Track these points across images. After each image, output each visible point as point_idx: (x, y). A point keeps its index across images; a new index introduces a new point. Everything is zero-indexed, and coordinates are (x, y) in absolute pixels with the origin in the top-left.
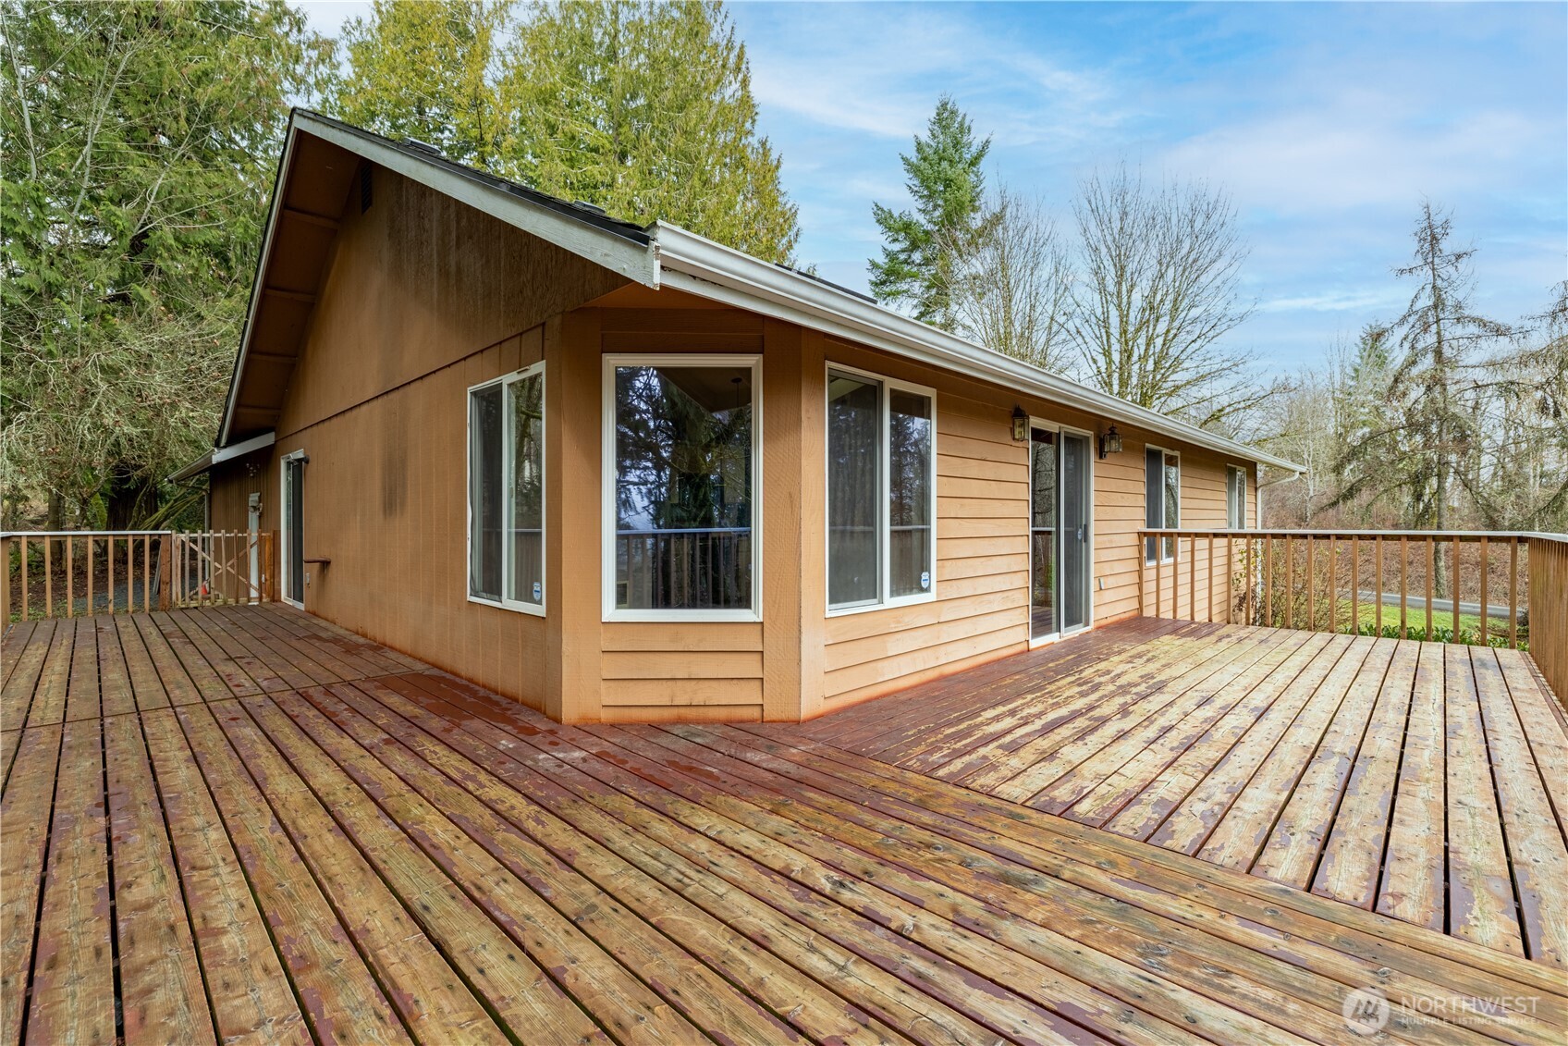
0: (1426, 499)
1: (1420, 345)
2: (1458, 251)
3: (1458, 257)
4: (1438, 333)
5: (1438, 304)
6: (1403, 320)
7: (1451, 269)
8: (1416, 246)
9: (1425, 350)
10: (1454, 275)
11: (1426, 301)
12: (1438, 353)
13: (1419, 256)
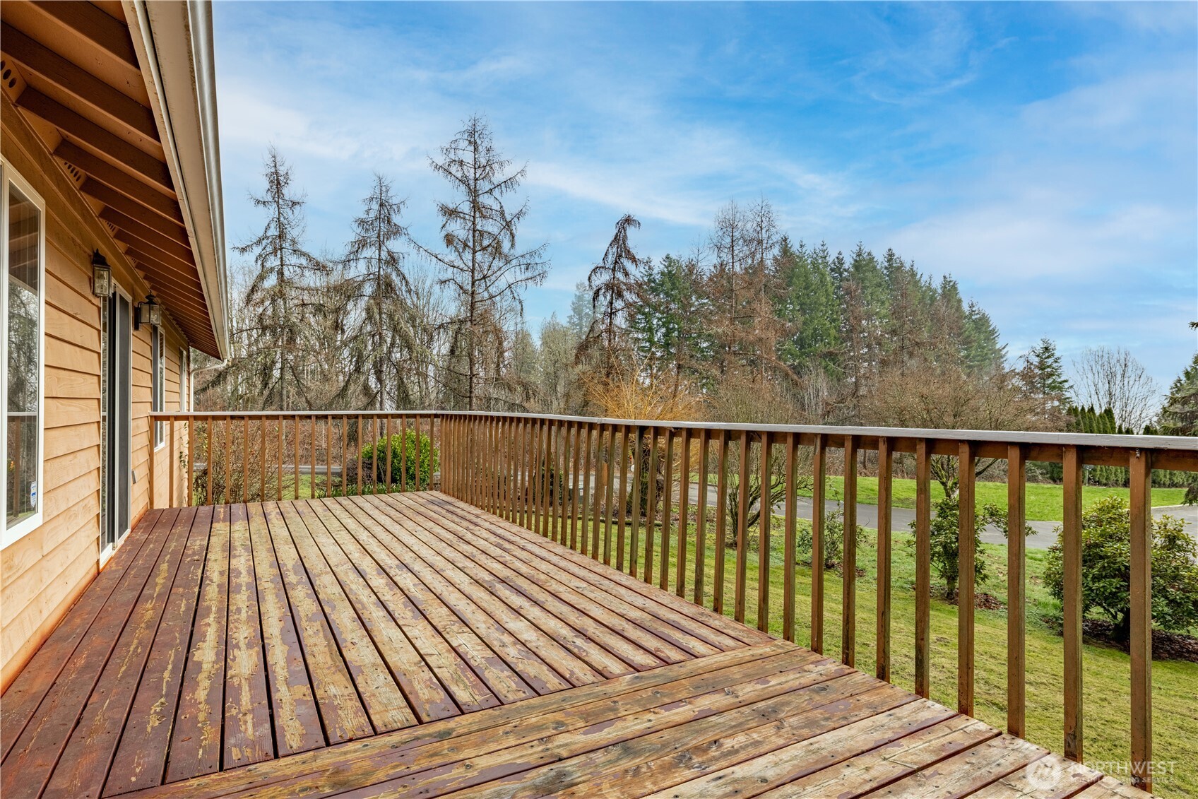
0: (271, 386)
1: (268, 265)
2: (296, 199)
3: (294, 204)
4: (282, 258)
5: (281, 236)
6: (259, 242)
7: (288, 210)
8: (267, 186)
9: (272, 269)
10: (291, 217)
11: (273, 232)
12: (281, 273)
13: (269, 193)
